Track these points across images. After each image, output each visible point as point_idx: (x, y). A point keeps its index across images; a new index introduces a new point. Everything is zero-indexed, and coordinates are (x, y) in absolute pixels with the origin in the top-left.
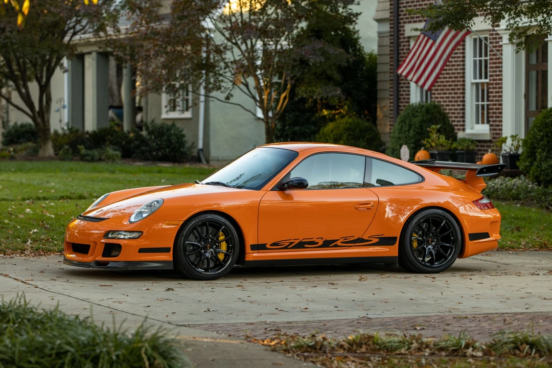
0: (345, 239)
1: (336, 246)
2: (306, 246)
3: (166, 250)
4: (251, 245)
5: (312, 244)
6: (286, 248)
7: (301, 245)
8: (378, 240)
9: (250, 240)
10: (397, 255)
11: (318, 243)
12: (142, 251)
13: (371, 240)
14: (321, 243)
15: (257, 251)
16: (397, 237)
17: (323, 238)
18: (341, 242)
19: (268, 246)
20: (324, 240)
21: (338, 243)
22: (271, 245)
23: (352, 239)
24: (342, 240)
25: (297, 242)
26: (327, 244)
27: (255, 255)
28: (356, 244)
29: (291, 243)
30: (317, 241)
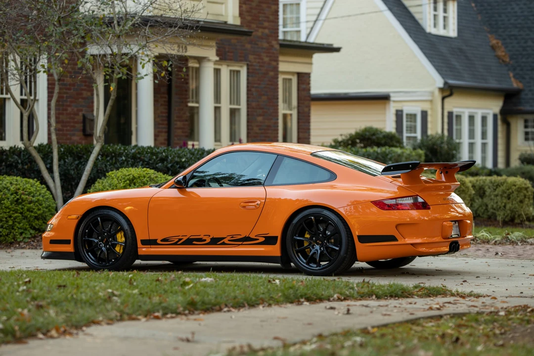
0: (232, 237)
1: (224, 244)
2: (194, 242)
3: (67, 242)
4: (141, 240)
5: (200, 240)
6: (176, 244)
7: (189, 242)
8: (264, 239)
9: (140, 236)
10: (280, 255)
11: (205, 240)
13: (258, 239)
14: (208, 240)
15: (149, 246)
16: (277, 237)
17: (210, 236)
18: (229, 240)
19: (159, 242)
21: (226, 241)
22: (162, 241)
23: (239, 237)
24: (229, 238)
25: (185, 238)
26: (215, 241)
28: (245, 243)
29: (180, 240)
30: (205, 238)
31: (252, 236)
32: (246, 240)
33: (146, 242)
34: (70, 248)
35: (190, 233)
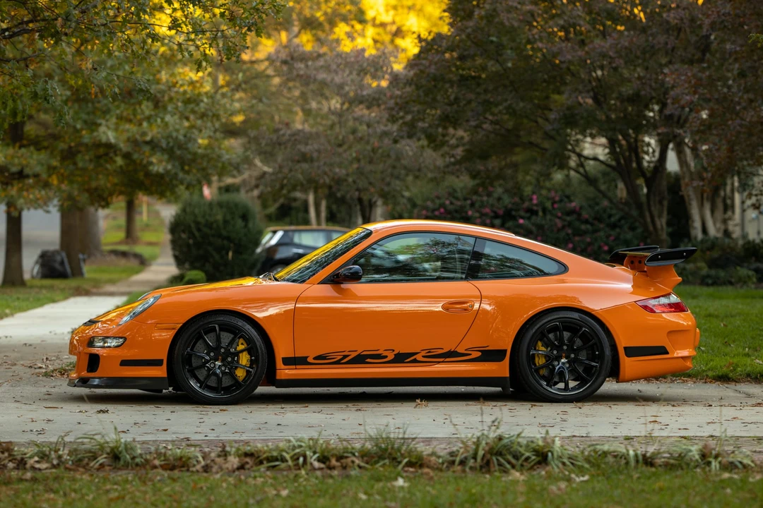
0: (429, 352)
1: (415, 361)
2: (368, 360)
3: (157, 363)
4: (283, 358)
5: (377, 357)
6: (338, 362)
7: (360, 359)
8: (480, 354)
9: (282, 351)
10: (508, 376)
11: (386, 357)
12: (125, 363)
13: (470, 354)
14: (391, 356)
15: (294, 367)
16: (506, 351)
17: (394, 351)
18: (423, 357)
19: (310, 360)
20: (395, 353)
21: (419, 357)
22: (315, 358)
23: (441, 352)
24: (424, 353)
25: (353, 355)
26: (400, 358)
27: (290, 372)
29: (345, 357)
30: (385, 354)
31: (460, 350)
32: (451, 355)
33: (288, 361)
34: (161, 372)
35: (361, 347)
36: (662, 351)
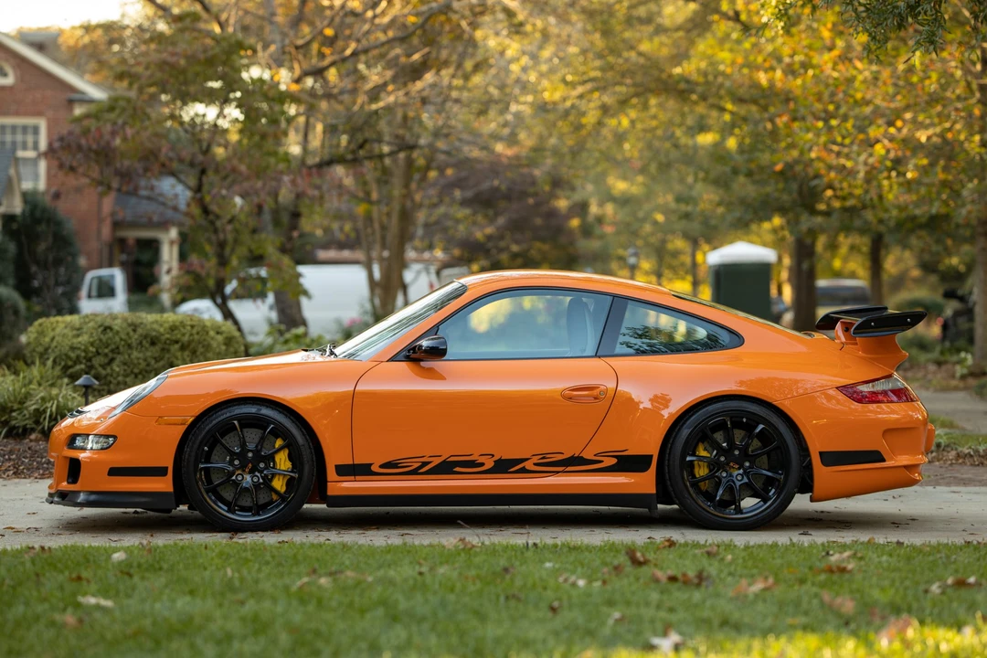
0: (544, 458)
1: (524, 471)
2: (457, 469)
3: (161, 472)
4: (336, 466)
5: (470, 465)
6: (415, 472)
7: (446, 468)
8: (614, 461)
9: (334, 455)
10: (654, 492)
11: (482, 464)
12: (114, 472)
13: (602, 461)
14: (489, 464)
15: (352, 478)
16: (651, 456)
17: (493, 456)
18: (535, 464)
19: (375, 468)
20: (496, 458)
21: (528, 465)
22: (381, 466)
23: (560, 457)
24: (535, 460)
25: (437, 461)
26: (503, 467)
27: (345, 485)
28: (568, 469)
29: (425, 464)
30: (481, 460)
31: (588, 455)
32: (574, 462)
33: (345, 470)
34: (164, 485)
35: (446, 452)
36: (875, 457)
